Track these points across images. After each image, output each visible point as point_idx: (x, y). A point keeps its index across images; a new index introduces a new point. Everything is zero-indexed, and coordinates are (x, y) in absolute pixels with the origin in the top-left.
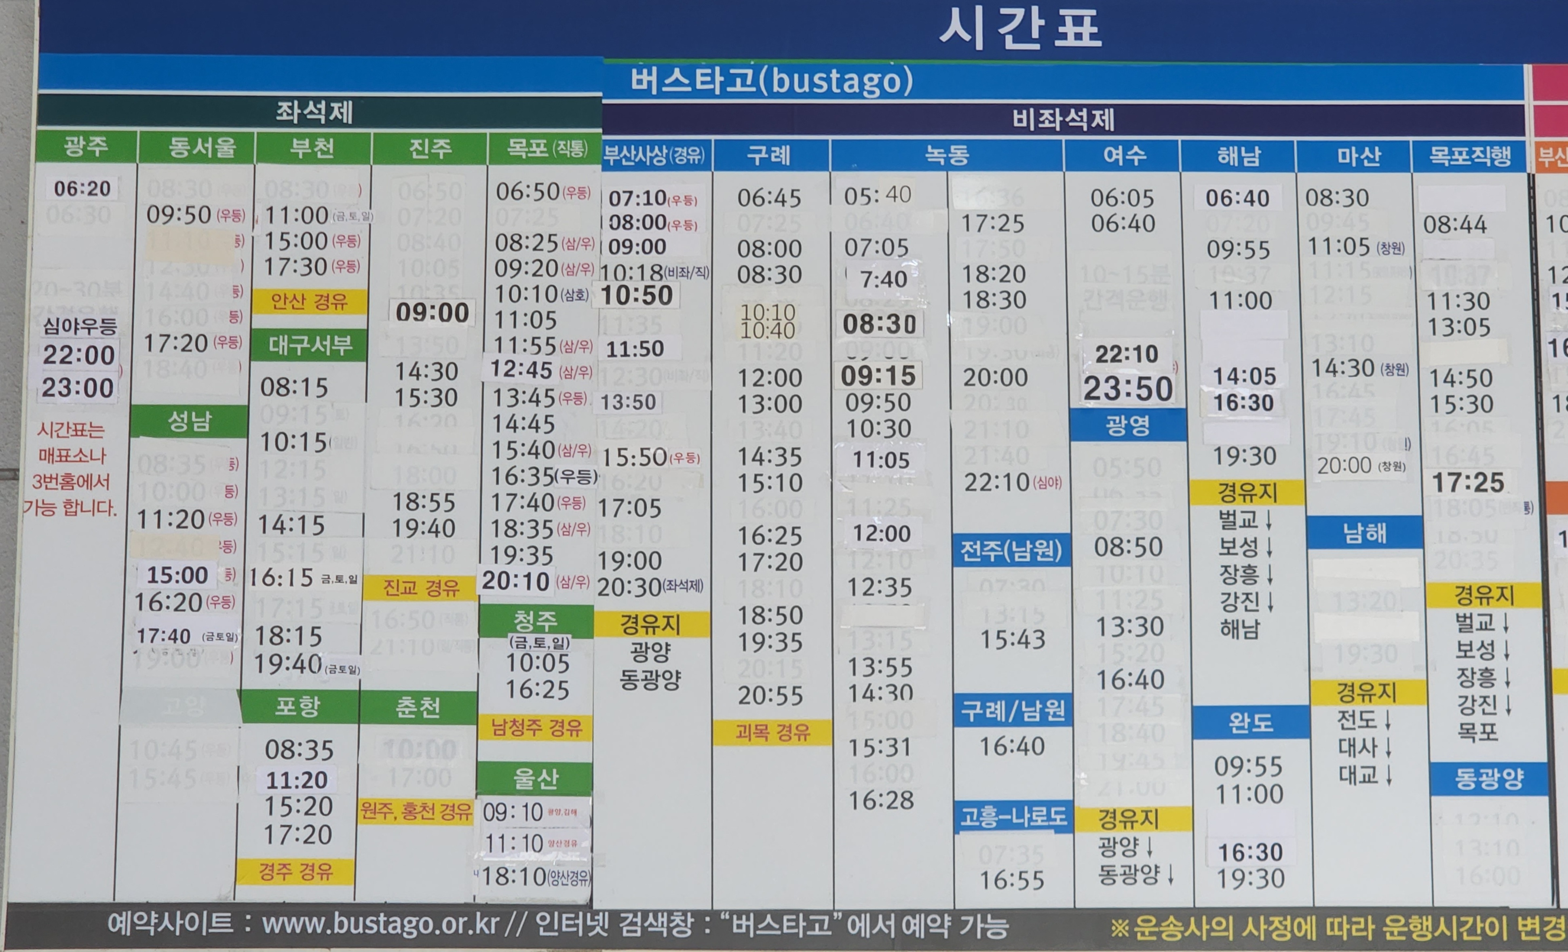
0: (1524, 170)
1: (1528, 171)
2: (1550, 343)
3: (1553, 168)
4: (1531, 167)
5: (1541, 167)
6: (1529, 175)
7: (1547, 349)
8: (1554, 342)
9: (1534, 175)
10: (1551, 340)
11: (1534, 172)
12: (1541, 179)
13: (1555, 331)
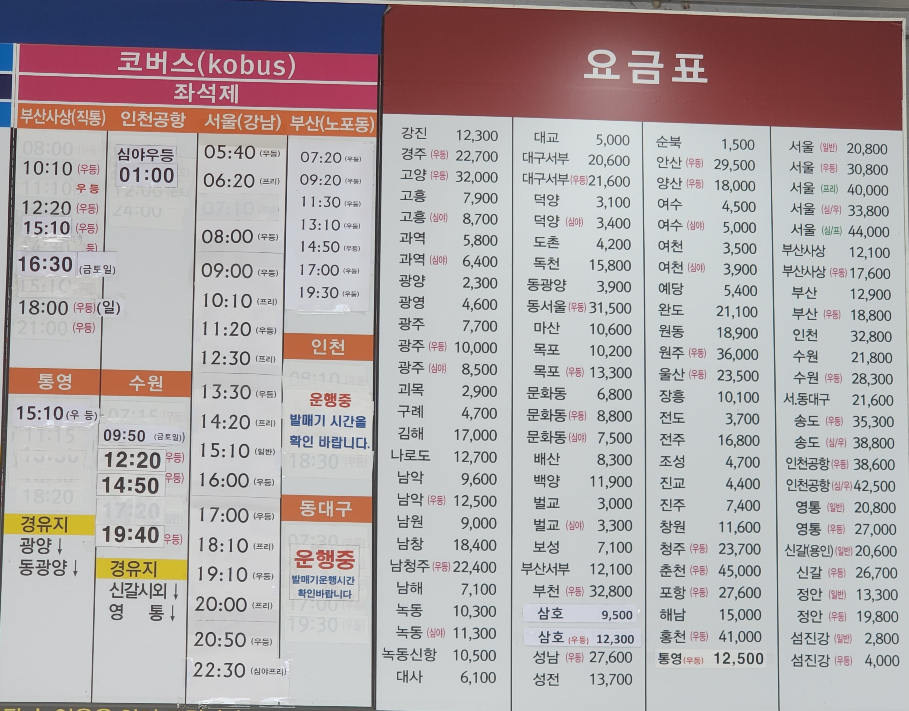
0: (9, 126)
1: (12, 126)
2: (20, 260)
3: (32, 125)
4: (14, 122)
5: (22, 124)
6: (12, 129)
7: (17, 265)
8: (23, 259)
9: (16, 130)
10: (21, 258)
11: (16, 127)
12: (21, 133)
13: (25, 250)
